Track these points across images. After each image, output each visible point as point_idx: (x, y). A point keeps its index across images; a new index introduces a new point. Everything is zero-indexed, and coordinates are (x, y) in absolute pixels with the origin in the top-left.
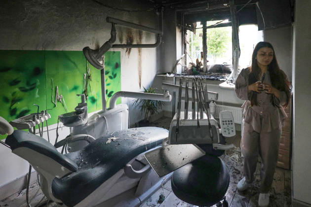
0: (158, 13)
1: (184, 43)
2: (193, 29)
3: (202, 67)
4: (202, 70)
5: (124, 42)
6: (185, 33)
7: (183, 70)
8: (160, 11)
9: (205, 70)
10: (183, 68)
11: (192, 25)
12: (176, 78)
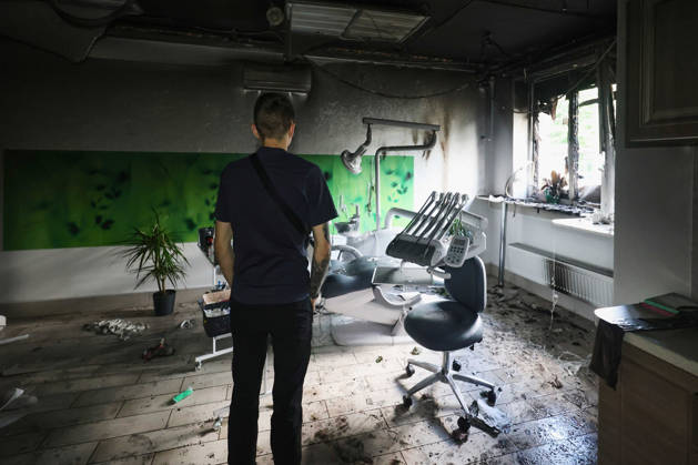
0: (482, 90)
1: (534, 141)
2: (550, 110)
3: (566, 188)
4: (564, 196)
5: (420, 143)
6: (536, 119)
7: (530, 194)
8: (486, 86)
9: (572, 195)
10: (531, 189)
11: (549, 102)
12: (507, 205)
